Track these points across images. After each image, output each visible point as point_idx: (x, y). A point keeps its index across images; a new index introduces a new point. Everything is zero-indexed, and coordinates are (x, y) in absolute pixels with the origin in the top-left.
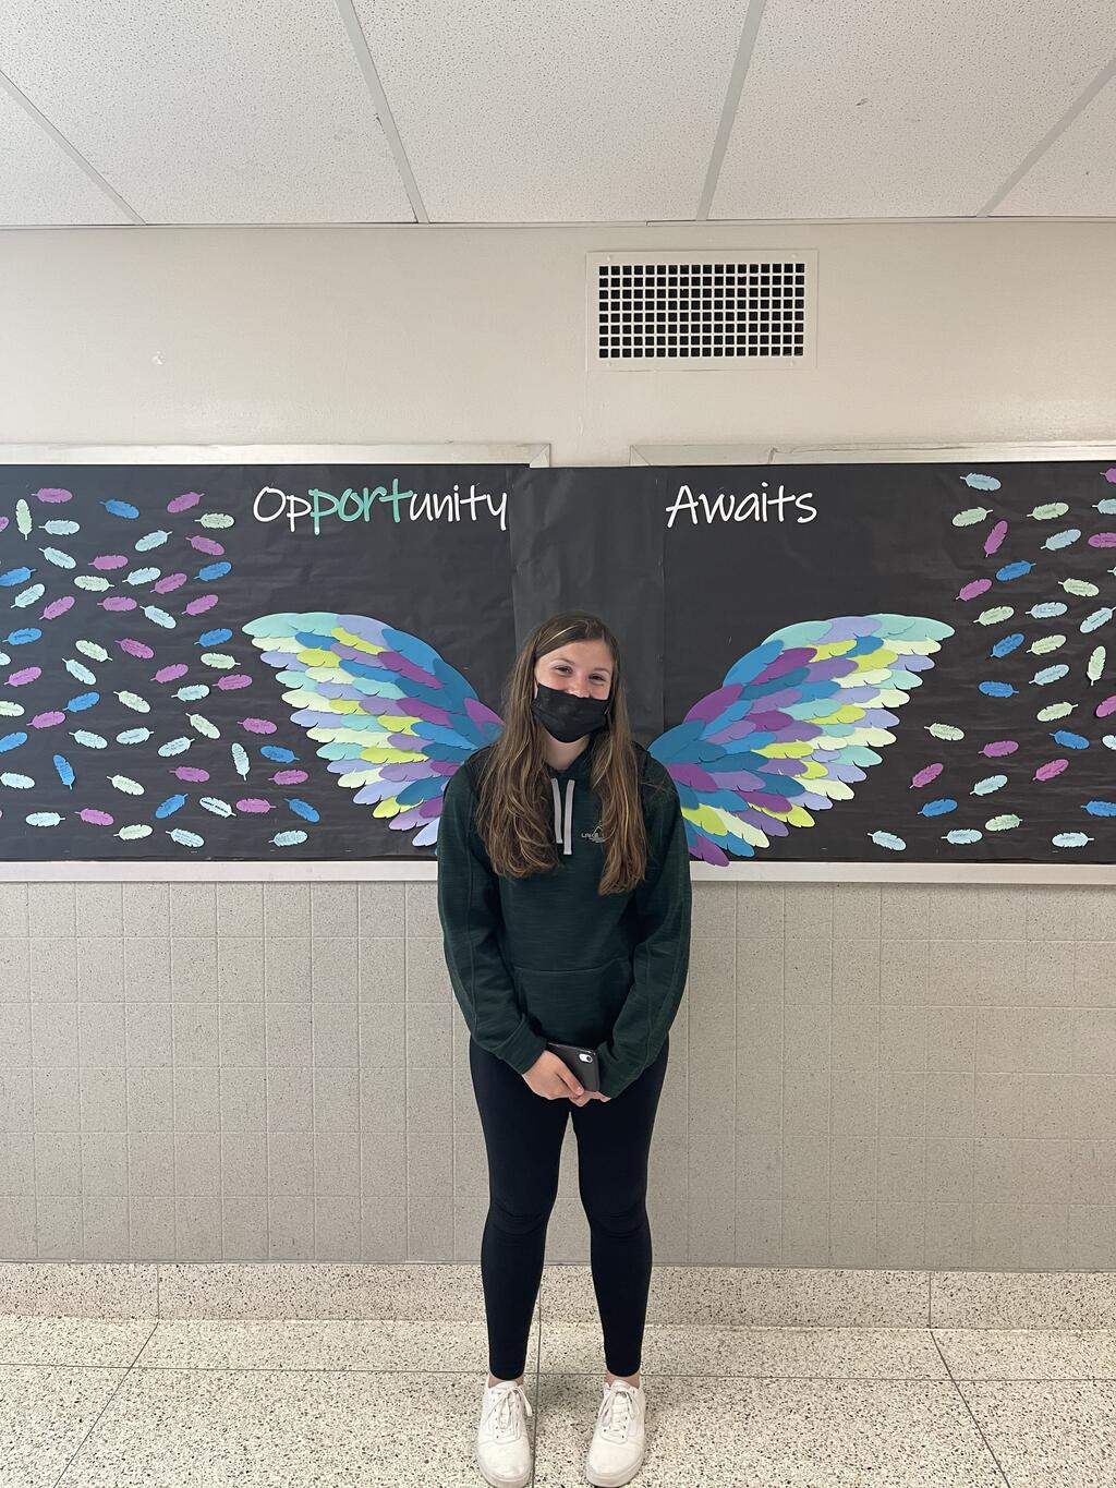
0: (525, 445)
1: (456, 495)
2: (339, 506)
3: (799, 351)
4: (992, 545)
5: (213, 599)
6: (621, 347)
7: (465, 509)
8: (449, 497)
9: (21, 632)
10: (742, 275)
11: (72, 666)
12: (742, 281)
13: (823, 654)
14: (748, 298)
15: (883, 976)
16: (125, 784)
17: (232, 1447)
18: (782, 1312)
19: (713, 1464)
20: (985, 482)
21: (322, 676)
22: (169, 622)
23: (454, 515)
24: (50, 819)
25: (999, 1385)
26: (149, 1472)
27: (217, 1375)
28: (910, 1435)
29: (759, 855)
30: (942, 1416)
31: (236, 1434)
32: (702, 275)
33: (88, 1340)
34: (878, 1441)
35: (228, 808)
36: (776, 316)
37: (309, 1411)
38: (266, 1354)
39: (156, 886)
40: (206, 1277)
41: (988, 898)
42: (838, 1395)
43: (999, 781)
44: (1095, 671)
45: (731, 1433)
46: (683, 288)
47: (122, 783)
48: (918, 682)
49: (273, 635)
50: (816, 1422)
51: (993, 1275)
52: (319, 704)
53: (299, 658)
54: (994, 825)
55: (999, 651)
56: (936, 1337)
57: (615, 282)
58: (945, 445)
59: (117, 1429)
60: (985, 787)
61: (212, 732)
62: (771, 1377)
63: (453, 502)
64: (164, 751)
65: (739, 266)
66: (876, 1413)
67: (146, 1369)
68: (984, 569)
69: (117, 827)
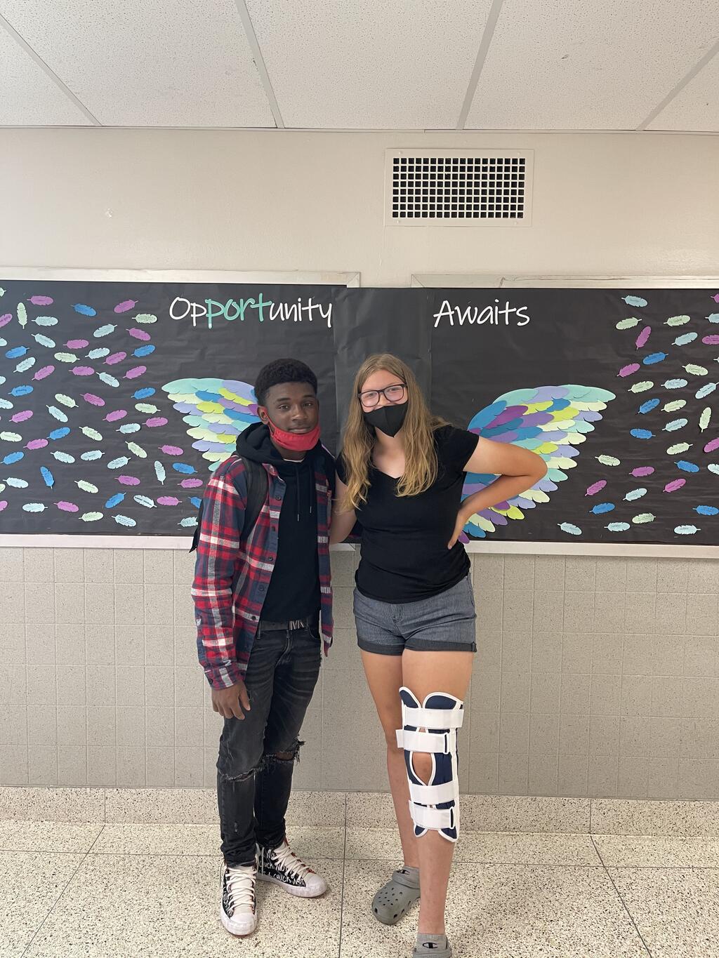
0: (344, 273)
1: (300, 304)
2: (224, 310)
3: (520, 215)
4: (641, 342)
5: (143, 369)
6: (407, 211)
7: (305, 313)
8: (295, 306)
9: (20, 388)
10: (485, 165)
11: (53, 410)
12: (485, 169)
13: (532, 410)
14: (488, 181)
15: (565, 615)
16: (86, 486)
17: (152, 903)
18: (498, 822)
19: (454, 916)
20: (638, 301)
21: (212, 419)
22: (115, 383)
23: (298, 317)
24: (38, 508)
25: (633, 870)
26: (100, 918)
27: (142, 858)
28: (577, 901)
29: (489, 537)
30: (597, 889)
31: (155, 895)
32: (459, 165)
33: (60, 836)
34: (557, 904)
35: (152, 502)
36: (506, 192)
37: (201, 880)
38: (173, 845)
39: (105, 551)
40: (135, 796)
41: (633, 566)
42: (532, 875)
43: (642, 492)
44: (704, 422)
45: (465, 897)
46: (447, 173)
47: (84, 485)
48: (592, 428)
49: (181, 392)
50: (519, 891)
51: (629, 801)
52: (210, 437)
53: (197, 407)
54: (637, 520)
55: (643, 410)
56: (594, 840)
57: (404, 169)
58: (613, 277)
59: (79, 891)
60: (632, 496)
61: (143, 454)
62: (490, 863)
63: (298, 309)
64: (113, 465)
65: (484, 160)
66: (556, 886)
67: (97, 854)
68: (636, 357)
69: (80, 513)
